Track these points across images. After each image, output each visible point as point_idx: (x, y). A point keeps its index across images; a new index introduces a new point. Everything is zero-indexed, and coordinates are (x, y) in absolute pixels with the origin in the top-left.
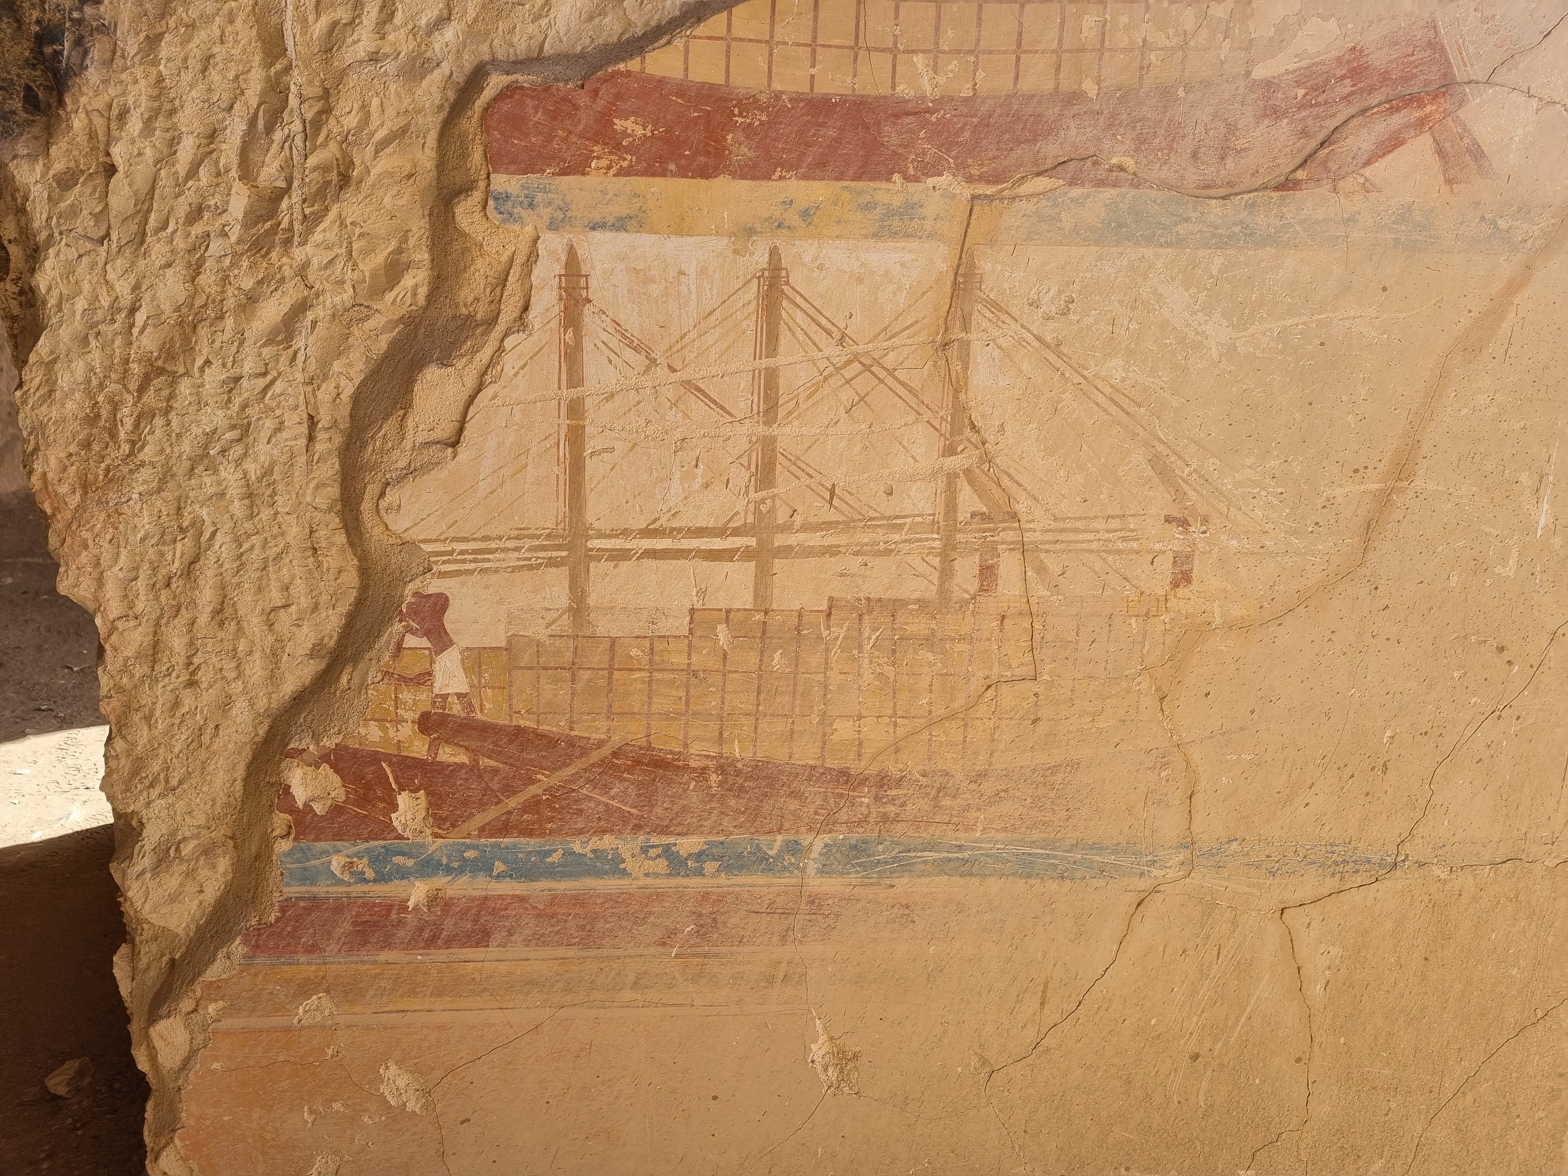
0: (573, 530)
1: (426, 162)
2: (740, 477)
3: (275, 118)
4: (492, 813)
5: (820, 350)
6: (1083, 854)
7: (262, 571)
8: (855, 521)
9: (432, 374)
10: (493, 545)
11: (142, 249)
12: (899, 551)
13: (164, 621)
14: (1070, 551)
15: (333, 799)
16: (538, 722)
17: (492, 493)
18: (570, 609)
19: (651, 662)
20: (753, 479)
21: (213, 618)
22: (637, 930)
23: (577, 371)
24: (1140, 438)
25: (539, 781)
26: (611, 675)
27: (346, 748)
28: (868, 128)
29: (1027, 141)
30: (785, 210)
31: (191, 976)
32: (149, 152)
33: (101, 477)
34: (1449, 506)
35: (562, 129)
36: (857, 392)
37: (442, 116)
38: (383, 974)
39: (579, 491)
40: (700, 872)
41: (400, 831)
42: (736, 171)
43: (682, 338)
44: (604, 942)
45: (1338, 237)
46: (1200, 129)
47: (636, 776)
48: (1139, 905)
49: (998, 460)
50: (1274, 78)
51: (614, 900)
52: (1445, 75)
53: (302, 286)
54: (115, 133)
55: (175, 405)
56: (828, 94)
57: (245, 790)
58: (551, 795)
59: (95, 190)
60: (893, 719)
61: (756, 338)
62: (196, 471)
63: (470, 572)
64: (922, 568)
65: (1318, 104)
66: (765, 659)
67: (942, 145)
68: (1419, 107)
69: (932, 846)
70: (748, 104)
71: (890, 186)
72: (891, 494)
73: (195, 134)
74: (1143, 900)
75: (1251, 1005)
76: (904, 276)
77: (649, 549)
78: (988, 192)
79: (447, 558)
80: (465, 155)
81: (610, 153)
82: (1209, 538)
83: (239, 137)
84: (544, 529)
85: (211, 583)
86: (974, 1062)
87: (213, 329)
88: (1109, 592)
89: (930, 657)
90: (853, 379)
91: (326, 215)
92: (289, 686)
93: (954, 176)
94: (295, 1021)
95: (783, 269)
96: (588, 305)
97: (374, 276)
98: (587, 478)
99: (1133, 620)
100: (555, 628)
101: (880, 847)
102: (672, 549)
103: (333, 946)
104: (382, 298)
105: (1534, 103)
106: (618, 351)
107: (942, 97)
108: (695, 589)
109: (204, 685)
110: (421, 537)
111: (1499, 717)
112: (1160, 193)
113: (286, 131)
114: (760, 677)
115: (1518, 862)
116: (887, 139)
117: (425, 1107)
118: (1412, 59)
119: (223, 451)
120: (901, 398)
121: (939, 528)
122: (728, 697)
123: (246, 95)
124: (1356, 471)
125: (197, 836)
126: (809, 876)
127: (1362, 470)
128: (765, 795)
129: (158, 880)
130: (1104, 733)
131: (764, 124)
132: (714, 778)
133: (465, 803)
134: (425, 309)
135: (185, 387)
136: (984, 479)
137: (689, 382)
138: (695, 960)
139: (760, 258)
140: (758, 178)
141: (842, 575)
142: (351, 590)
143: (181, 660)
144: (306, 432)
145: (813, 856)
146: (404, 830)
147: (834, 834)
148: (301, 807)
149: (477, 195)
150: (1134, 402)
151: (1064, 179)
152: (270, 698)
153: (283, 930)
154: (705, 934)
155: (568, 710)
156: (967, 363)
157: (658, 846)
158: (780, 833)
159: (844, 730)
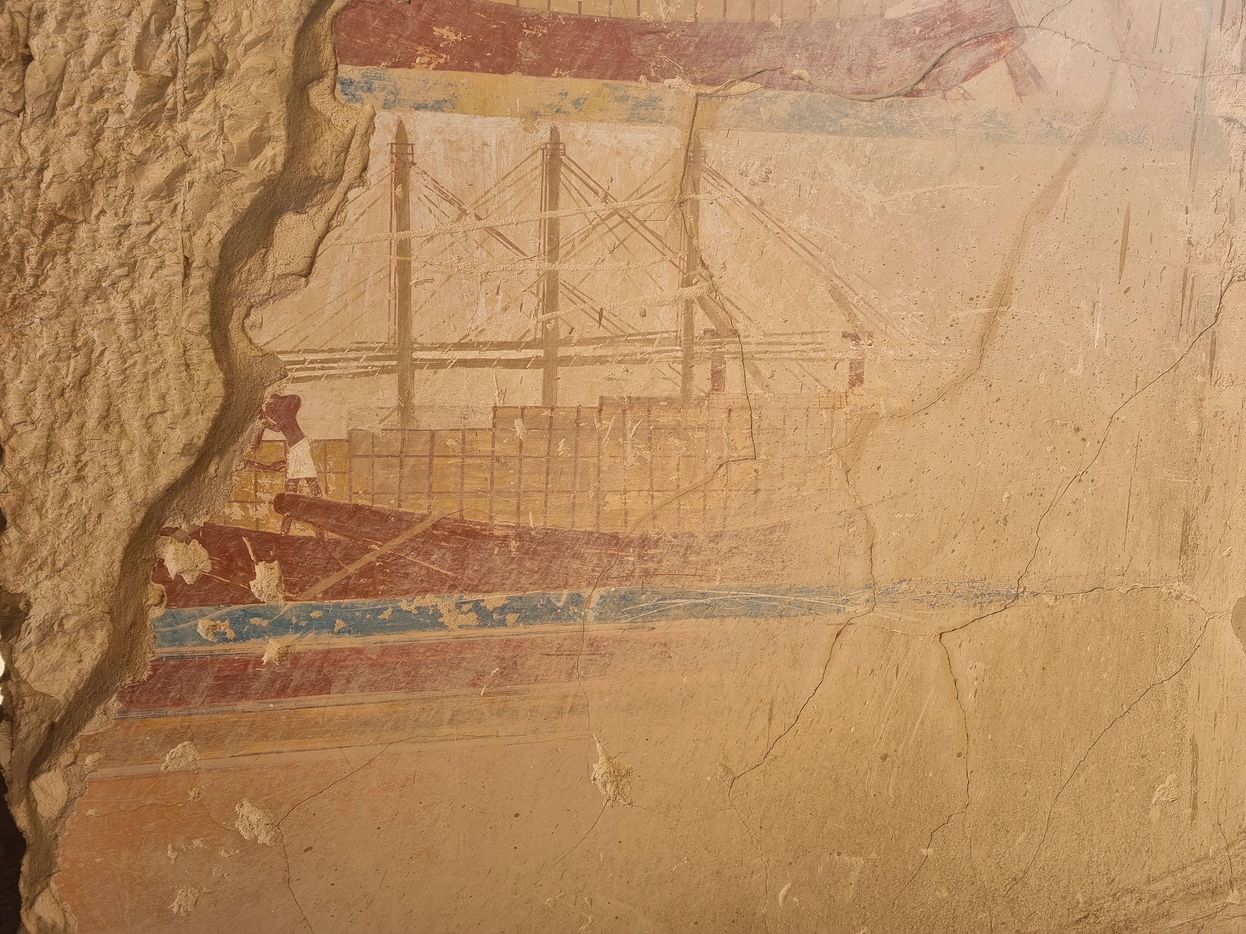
0: (401, 344)
1: (284, 60)
2: (531, 302)
3: (164, 24)
4: (335, 578)
5: (590, 206)
6: (795, 597)
7: (143, 382)
8: (618, 337)
9: (289, 219)
10: (337, 356)
11: (52, 120)
12: (651, 360)
13: (57, 425)
14: (776, 359)
15: (200, 570)
16: (373, 502)
17: (336, 314)
18: (399, 408)
19: (463, 450)
20: (541, 303)
21: (99, 422)
22: (453, 674)
23: (404, 218)
24: (822, 274)
25: (373, 550)
26: (431, 462)
27: (213, 526)
28: (621, 42)
29: (734, 56)
30: (562, 100)
31: (71, 733)
32: (60, 45)
33: (8, 304)
34: (1035, 325)
35: (394, 33)
36: (617, 238)
37: (298, 25)
38: (240, 721)
39: (406, 313)
40: (503, 623)
41: (257, 596)
42: (525, 69)
43: (486, 194)
44: (426, 685)
45: (948, 131)
46: (852, 52)
47: (451, 545)
48: (837, 636)
49: (722, 290)
50: (899, 18)
51: (434, 649)
52: (1011, 21)
53: (182, 154)
54: (34, 30)
55: (74, 246)
56: (592, 16)
57: (122, 570)
58: (382, 562)
59: (14, 74)
60: (651, 493)
61: (542, 195)
62: (90, 299)
63: (318, 378)
64: (669, 373)
65: (929, 38)
66: (552, 447)
67: (674, 56)
68: (996, 42)
69: (682, 594)
70: (535, 20)
71: (638, 84)
72: (645, 316)
73: (100, 33)
74: (841, 631)
75: (923, 712)
76: (650, 151)
77: (461, 359)
78: (708, 92)
79: (300, 366)
80: (317, 52)
81: (431, 52)
82: (874, 349)
83: (134, 37)
84: (378, 343)
85: (99, 393)
86: (720, 771)
87: (108, 185)
88: (805, 390)
89: (677, 442)
90: (614, 228)
91: (203, 99)
92: (163, 480)
93: (683, 79)
94: (162, 768)
95: (561, 143)
96: (413, 167)
97: (241, 147)
98: (413, 302)
99: (824, 412)
100: (387, 424)
101: (644, 597)
102: (479, 359)
103: (197, 699)
104: (248, 165)
105: (1069, 41)
106: (436, 203)
107: (673, 22)
108: (497, 391)
109: (90, 480)
110: (278, 350)
111: (1080, 481)
112: (828, 96)
113: (173, 34)
114: (548, 461)
115: (1101, 590)
116: (635, 50)
117: (275, 839)
118: (989, 9)
119: (113, 284)
120: (650, 242)
121: (681, 341)
122: (524, 478)
123: (142, 6)
124: (972, 299)
125: (78, 613)
126: (589, 623)
127: (975, 298)
128: (554, 557)
129: (42, 652)
130: (807, 500)
131: (545, 36)
132: (513, 544)
133: (312, 570)
134: (282, 173)
135: (83, 232)
136: (712, 304)
137: (491, 228)
138: (500, 698)
139: (543, 135)
140: (541, 75)
141: (610, 379)
142: (217, 399)
143: (71, 459)
144: (182, 270)
145: (592, 606)
146: (260, 595)
147: (608, 588)
148: (173, 578)
149: (327, 81)
150: (817, 247)
151: (761, 84)
152: (147, 489)
153: (154, 687)
154: (507, 675)
155: (397, 491)
156: (698, 217)
157: (469, 602)
158: (566, 588)
159: (613, 502)
